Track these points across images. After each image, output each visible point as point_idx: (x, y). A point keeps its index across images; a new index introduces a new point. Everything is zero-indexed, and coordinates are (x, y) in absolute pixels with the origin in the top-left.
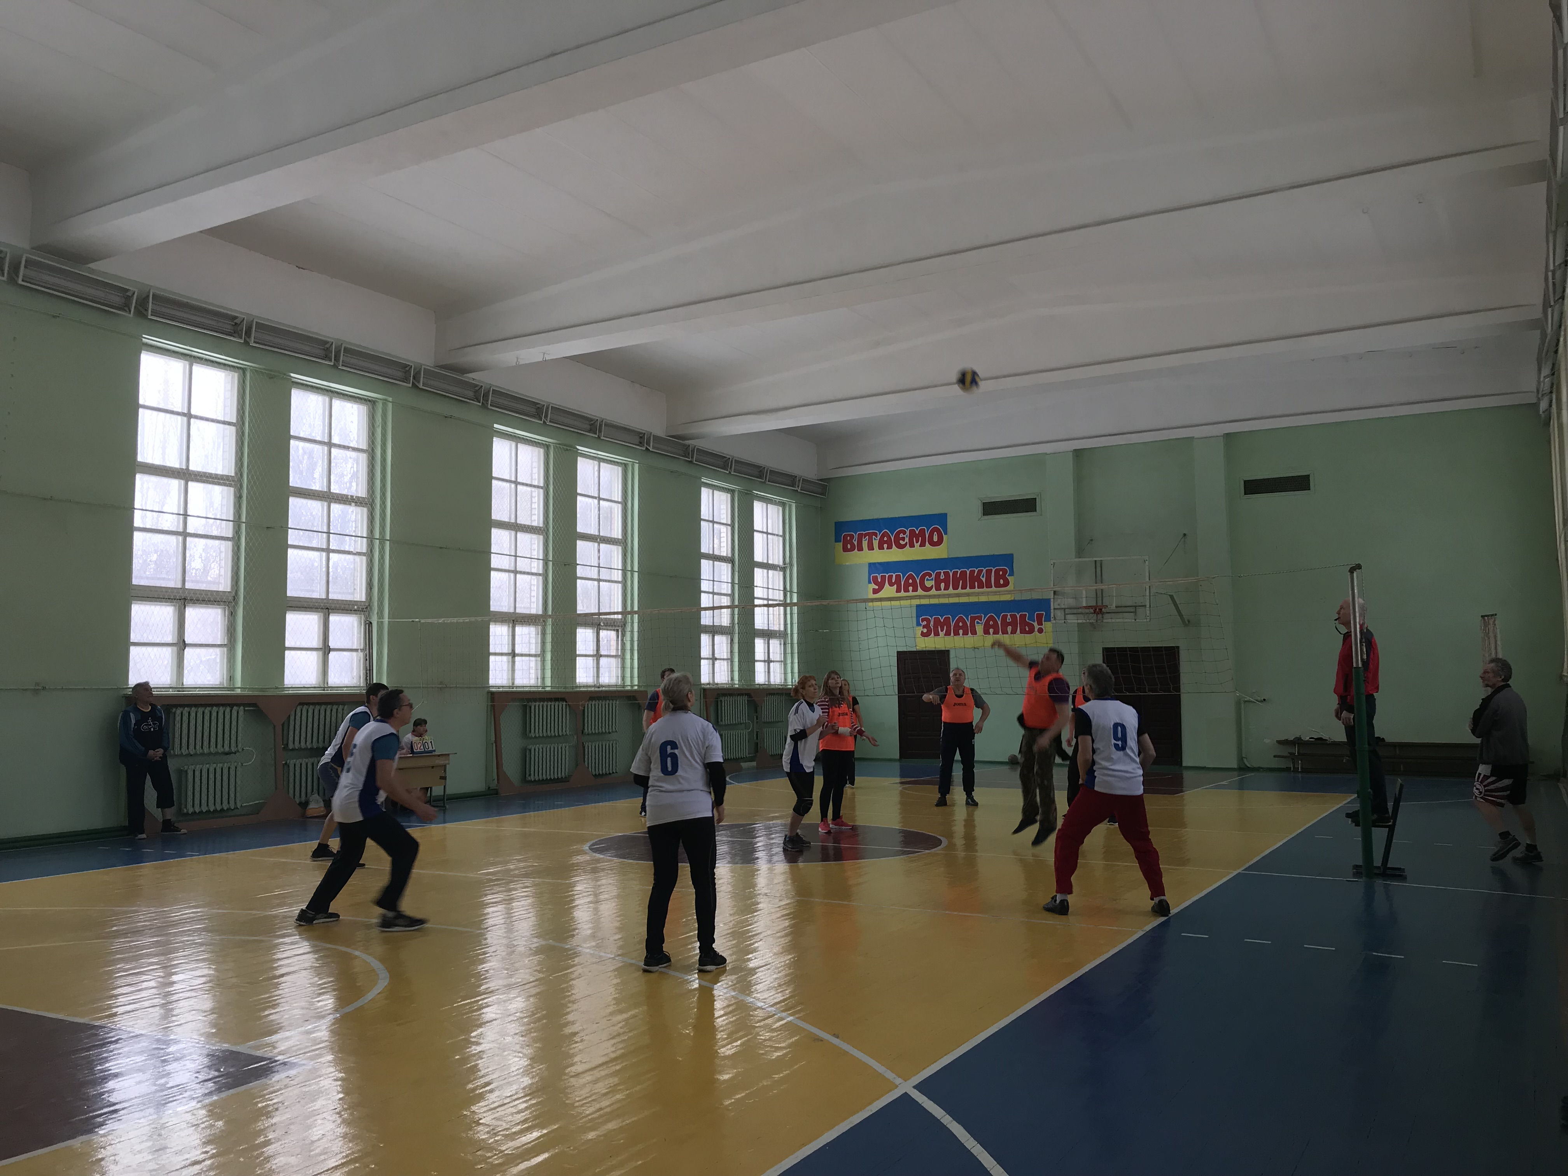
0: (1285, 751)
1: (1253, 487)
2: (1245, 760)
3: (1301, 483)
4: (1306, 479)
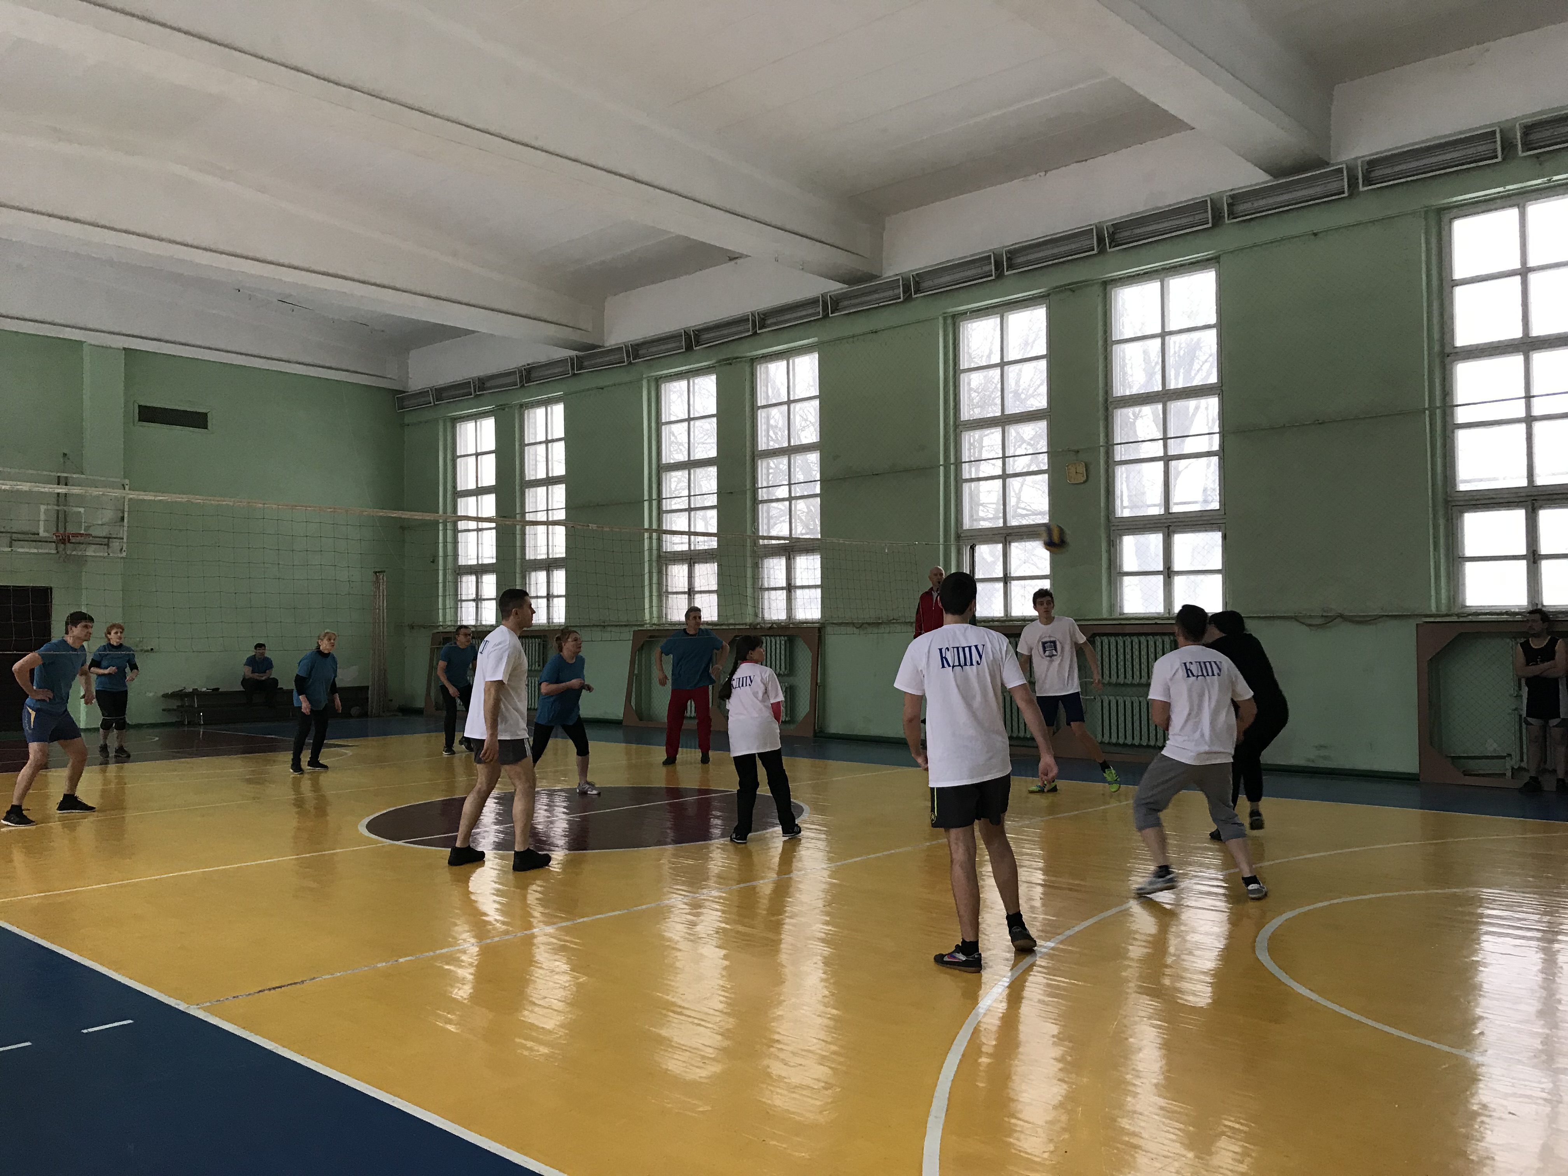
1: (148, 415)
3: (198, 420)
4: (205, 415)
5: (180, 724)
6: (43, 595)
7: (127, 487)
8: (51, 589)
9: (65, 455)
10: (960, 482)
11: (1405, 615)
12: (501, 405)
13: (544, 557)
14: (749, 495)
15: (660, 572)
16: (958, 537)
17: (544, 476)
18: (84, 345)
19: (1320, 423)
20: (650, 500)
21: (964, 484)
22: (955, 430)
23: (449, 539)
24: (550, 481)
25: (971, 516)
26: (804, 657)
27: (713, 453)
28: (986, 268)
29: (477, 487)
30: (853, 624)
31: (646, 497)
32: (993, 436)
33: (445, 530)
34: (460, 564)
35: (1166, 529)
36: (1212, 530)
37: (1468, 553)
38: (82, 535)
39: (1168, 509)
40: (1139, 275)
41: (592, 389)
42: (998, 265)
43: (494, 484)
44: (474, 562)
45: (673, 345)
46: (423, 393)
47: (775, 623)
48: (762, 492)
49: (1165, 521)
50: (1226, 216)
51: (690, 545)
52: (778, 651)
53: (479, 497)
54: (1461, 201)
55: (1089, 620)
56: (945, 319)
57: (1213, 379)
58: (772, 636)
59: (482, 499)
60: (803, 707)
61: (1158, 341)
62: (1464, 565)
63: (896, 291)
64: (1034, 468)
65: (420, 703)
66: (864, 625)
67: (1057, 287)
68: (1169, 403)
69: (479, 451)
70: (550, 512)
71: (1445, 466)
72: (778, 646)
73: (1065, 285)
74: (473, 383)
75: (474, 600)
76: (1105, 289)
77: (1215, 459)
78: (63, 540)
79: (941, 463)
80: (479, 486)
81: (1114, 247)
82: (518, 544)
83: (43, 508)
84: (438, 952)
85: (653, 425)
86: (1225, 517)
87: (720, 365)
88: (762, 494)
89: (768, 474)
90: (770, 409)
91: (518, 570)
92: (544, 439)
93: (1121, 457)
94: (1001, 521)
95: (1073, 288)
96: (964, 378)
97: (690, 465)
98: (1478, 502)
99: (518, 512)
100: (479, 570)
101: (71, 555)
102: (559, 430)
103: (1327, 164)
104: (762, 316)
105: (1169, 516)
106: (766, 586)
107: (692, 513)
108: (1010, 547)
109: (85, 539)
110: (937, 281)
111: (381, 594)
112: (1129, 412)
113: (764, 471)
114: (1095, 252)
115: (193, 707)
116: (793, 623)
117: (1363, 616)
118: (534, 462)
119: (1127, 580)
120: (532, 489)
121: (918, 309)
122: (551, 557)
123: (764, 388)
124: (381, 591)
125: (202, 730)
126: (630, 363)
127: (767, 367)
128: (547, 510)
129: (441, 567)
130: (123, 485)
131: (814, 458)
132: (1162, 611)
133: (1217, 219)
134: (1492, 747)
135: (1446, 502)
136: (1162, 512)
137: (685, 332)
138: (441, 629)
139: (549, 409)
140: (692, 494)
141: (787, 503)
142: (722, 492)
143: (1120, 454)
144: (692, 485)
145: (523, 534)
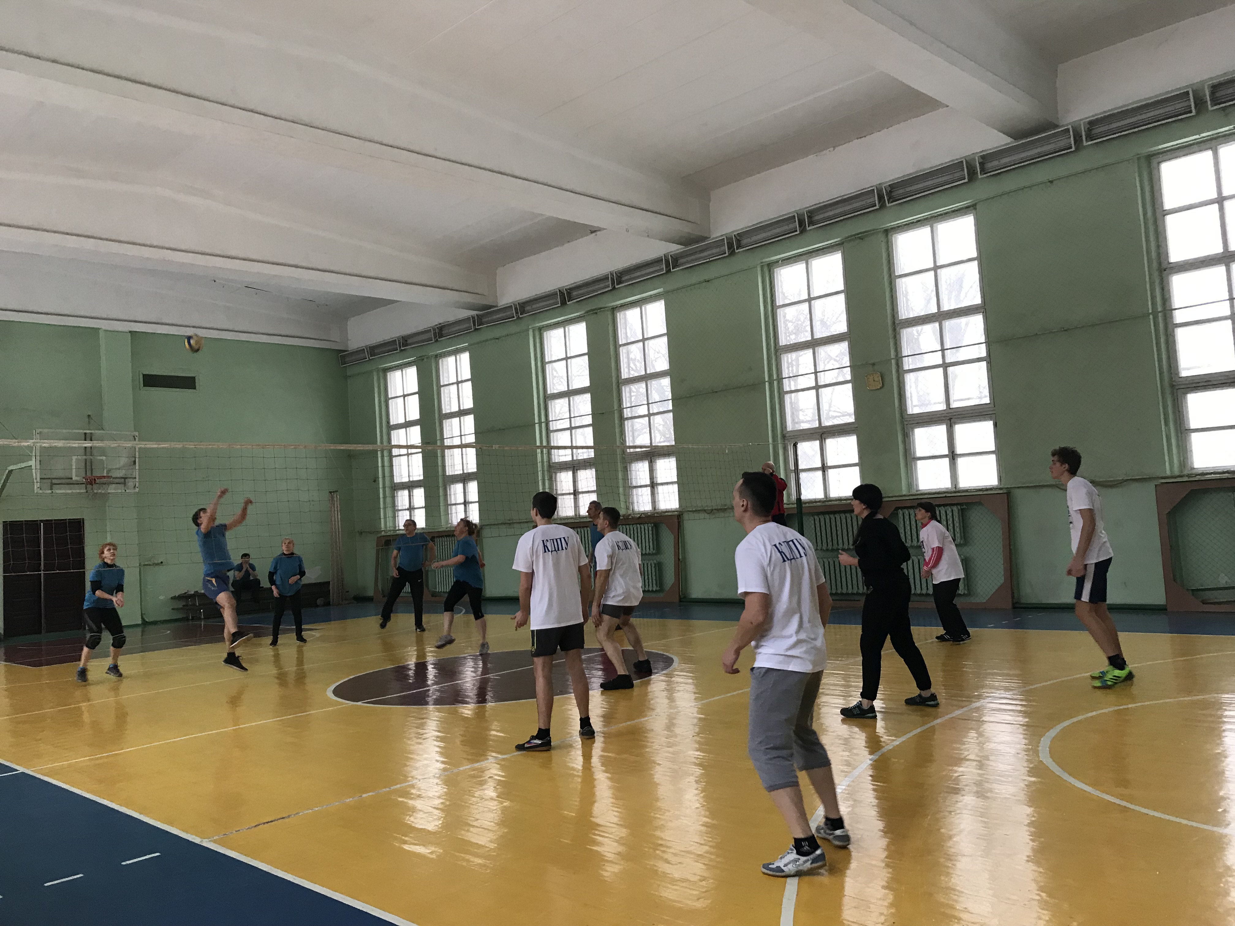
0: (180, 604)
1: (151, 381)
2: (144, 617)
3: (188, 383)
4: (193, 379)
5: (187, 619)
6: (77, 525)
7: (137, 440)
8: (83, 519)
9: (89, 416)
10: (782, 393)
11: (1144, 478)
12: (420, 357)
13: (461, 472)
14: (616, 415)
15: (550, 479)
16: (784, 437)
17: (457, 409)
18: (101, 332)
19: (1066, 330)
20: (540, 423)
21: (786, 396)
22: (776, 354)
23: (386, 463)
24: (461, 413)
25: (793, 420)
26: (668, 539)
27: (586, 383)
28: (791, 226)
29: (406, 421)
30: (705, 510)
31: (537, 421)
32: (806, 357)
33: (383, 456)
34: (395, 482)
35: (949, 422)
36: (985, 420)
37: (1193, 426)
38: (104, 477)
39: (949, 405)
40: (913, 223)
41: (491, 339)
42: (801, 223)
43: (418, 418)
44: (405, 479)
45: (551, 302)
46: (361, 351)
47: (643, 514)
48: (627, 411)
49: (947, 415)
50: (979, 172)
51: (572, 456)
52: (647, 536)
53: (408, 429)
54: (1166, 148)
55: (892, 497)
56: (762, 267)
57: (978, 300)
58: (641, 524)
59: (409, 430)
60: (670, 578)
61: (932, 273)
62: (1190, 436)
63: (722, 248)
64: (841, 379)
65: (370, 593)
66: (714, 511)
67: (849, 237)
68: (943, 322)
69: (405, 393)
70: (463, 437)
71: (1169, 358)
72: (647, 532)
73: (854, 235)
74: (399, 341)
75: (408, 509)
76: (887, 236)
77: (984, 364)
78: (91, 482)
79: (767, 379)
80: (407, 420)
81: (892, 202)
82: (440, 463)
83: (74, 458)
84: (392, 788)
85: (539, 364)
86: (994, 409)
87: (589, 315)
88: (627, 413)
89: (631, 397)
90: (630, 347)
91: (441, 484)
92: (455, 381)
93: (909, 366)
94: (817, 422)
95: (861, 237)
96: (780, 312)
97: (569, 394)
98: (1198, 385)
99: (438, 438)
100: (410, 486)
101: (97, 493)
102: (466, 373)
103: (1056, 126)
104: (619, 275)
105: (951, 411)
106: (634, 484)
107: (573, 431)
108: (825, 443)
109: (107, 480)
110: (754, 238)
111: (336, 510)
112: (914, 331)
113: (628, 395)
114: (877, 207)
115: (194, 605)
116: (657, 513)
117: (1111, 481)
118: (449, 399)
119: (920, 463)
120: (448, 420)
121: (741, 261)
122: (465, 472)
123: (623, 331)
124: (336, 506)
125: (203, 623)
126: (518, 318)
127: (625, 314)
128: (461, 436)
129: (381, 486)
130: (134, 437)
131: (666, 382)
132: (950, 486)
133: (972, 175)
134: (1223, 580)
135: (1172, 386)
136: (945, 408)
137: (559, 291)
138: (383, 533)
139: (458, 357)
140: (572, 416)
141: (647, 418)
142: (595, 414)
143: (908, 363)
144: (572, 409)
145: (443, 456)
